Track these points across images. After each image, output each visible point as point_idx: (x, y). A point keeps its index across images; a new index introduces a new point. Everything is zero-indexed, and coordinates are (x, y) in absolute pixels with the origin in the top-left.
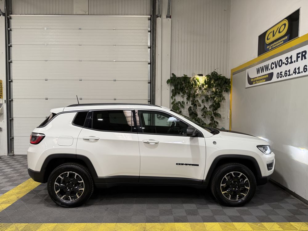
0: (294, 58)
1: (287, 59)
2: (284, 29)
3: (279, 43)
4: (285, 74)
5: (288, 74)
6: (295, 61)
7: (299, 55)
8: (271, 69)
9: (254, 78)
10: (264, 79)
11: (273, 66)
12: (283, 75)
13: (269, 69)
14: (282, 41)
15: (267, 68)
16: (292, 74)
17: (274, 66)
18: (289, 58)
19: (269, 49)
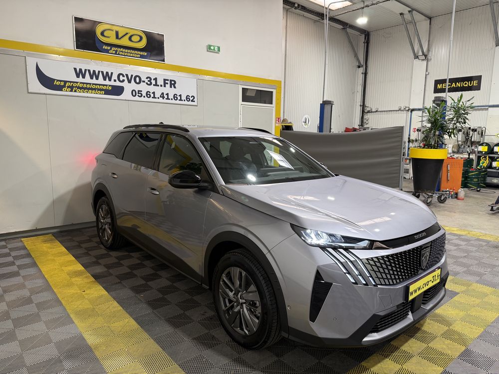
0: (160, 82)
1: (149, 79)
2: (139, 41)
3: (131, 53)
4: (147, 95)
5: (152, 95)
6: (161, 86)
7: (166, 82)
9: (65, 82)
10: (101, 90)
11: (121, 78)
12: (144, 94)
13: (112, 80)
14: (137, 54)
15: (108, 76)
16: (158, 98)
17: (125, 78)
18: (152, 79)
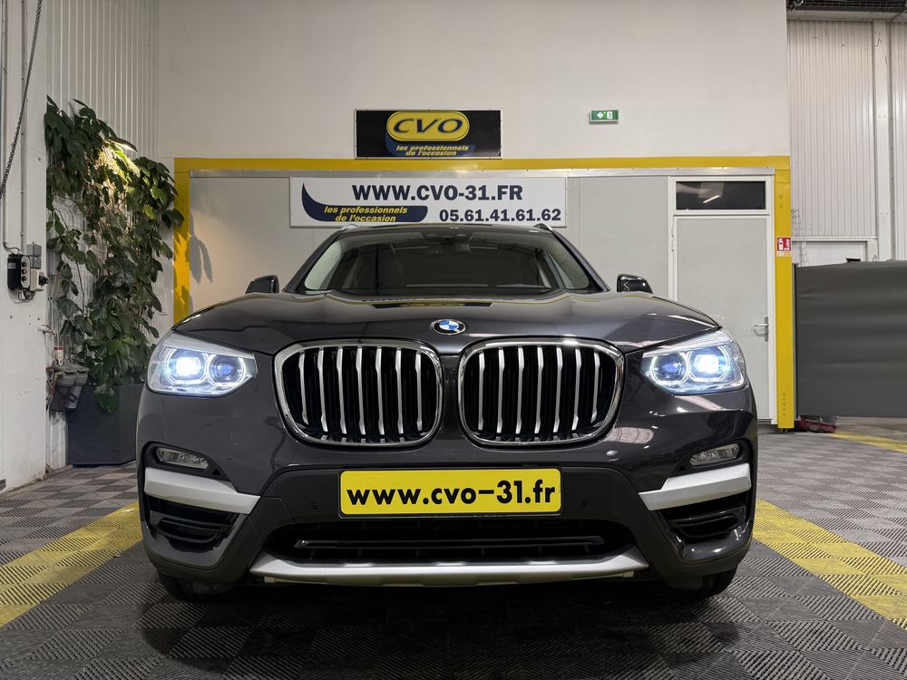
0: (492, 191)
1: (471, 190)
2: (457, 128)
3: (442, 150)
4: (467, 215)
5: (476, 216)
7: (503, 190)
8: (417, 197)
9: (340, 208)
10: (390, 215)
11: (424, 193)
12: (462, 215)
13: (409, 197)
14: (451, 151)
15: (401, 193)
16: (487, 220)
17: (430, 193)
18: (477, 189)
19: (407, 154)
